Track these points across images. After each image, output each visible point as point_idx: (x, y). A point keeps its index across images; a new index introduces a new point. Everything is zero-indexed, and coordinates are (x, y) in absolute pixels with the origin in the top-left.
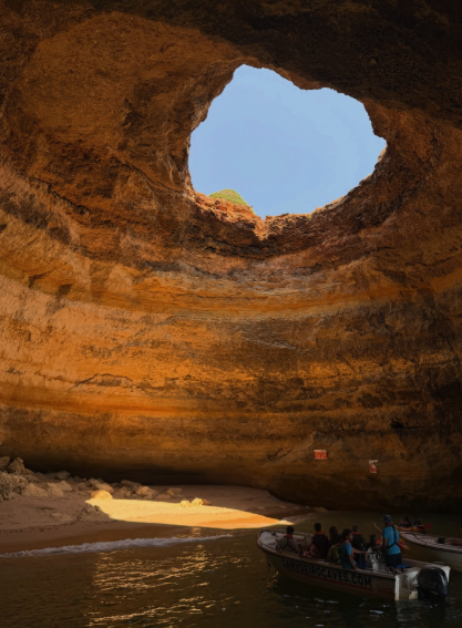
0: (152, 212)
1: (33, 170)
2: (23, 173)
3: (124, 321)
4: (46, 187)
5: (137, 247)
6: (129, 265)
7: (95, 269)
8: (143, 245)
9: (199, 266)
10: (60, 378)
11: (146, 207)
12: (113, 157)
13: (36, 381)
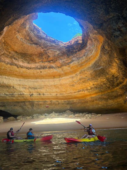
0: (59, 53)
1: (37, 61)
2: (36, 63)
3: (73, 77)
4: (42, 62)
5: (64, 61)
6: (66, 65)
7: (62, 69)
8: (64, 60)
9: (77, 57)
10: (70, 93)
11: (57, 54)
12: (44, 51)
13: (67, 95)
